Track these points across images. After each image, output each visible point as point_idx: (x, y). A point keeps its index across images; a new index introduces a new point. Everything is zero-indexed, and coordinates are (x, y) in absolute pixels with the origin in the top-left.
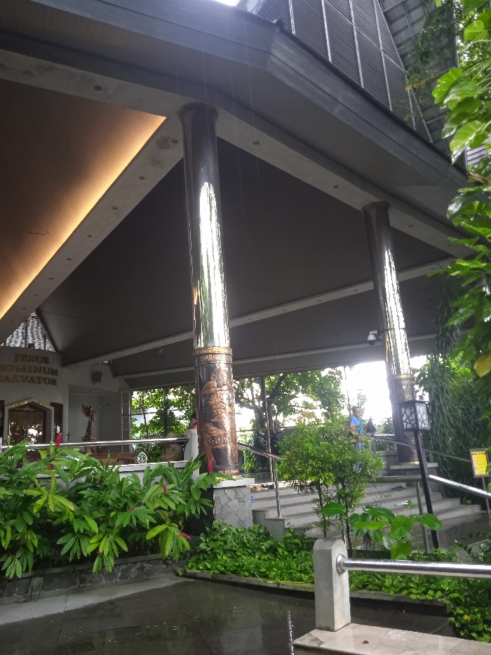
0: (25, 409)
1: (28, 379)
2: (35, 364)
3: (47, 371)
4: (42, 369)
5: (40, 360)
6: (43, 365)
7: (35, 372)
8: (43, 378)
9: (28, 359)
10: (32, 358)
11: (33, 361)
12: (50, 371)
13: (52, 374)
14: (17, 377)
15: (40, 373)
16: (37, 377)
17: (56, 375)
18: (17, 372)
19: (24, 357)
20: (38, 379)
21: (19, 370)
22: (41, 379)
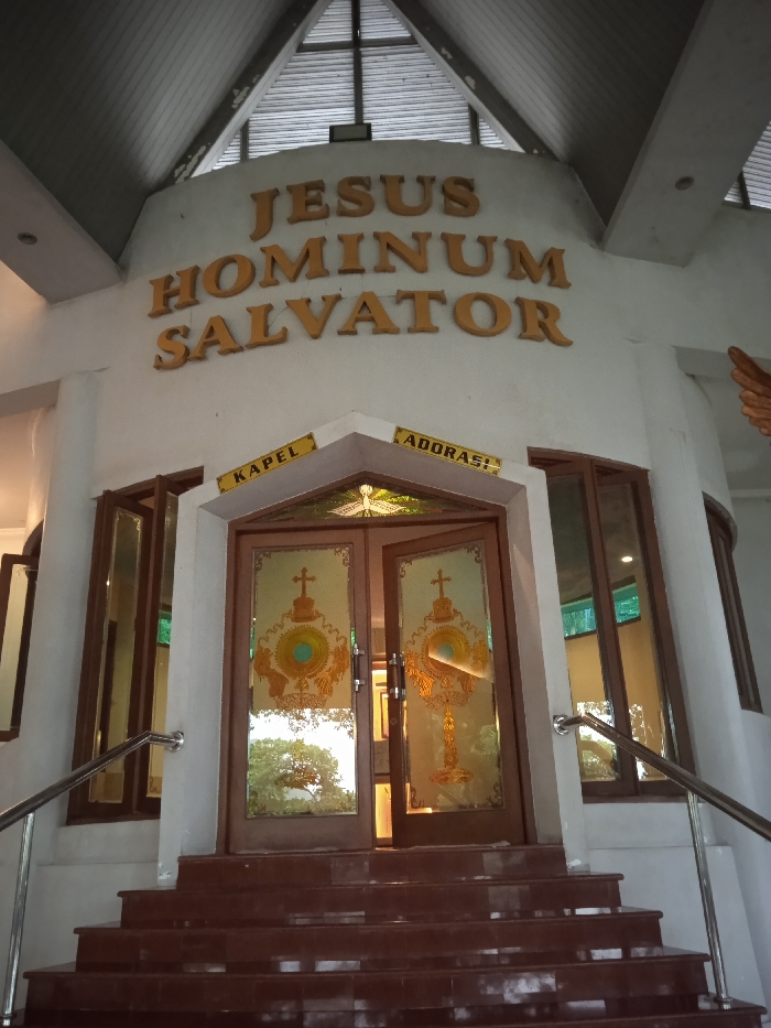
1: (341, 315)
2: (381, 220)
3: (471, 254)
4: (435, 249)
5: (410, 195)
6: (436, 222)
7: (384, 268)
8: (439, 297)
9: (330, 198)
10: (356, 194)
11: (366, 208)
12: (500, 254)
13: (513, 275)
14: (272, 316)
15: (422, 270)
16: (403, 297)
17: (550, 284)
18: (265, 284)
19: (308, 199)
20: (406, 305)
21: (279, 275)
22: (435, 307)
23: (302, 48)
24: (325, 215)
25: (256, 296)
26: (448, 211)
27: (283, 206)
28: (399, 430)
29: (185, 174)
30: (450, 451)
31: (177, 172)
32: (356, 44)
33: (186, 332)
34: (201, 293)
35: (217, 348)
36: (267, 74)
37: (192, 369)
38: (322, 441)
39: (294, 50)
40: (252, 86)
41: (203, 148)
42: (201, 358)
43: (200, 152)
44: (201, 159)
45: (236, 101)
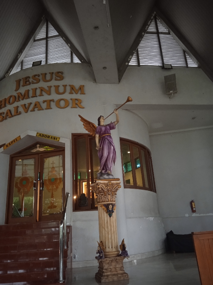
0: (34, 151)
2: (42, 84)
3: (61, 89)
4: (53, 89)
6: (54, 83)
7: (41, 95)
8: (53, 101)
9: (31, 80)
10: (36, 78)
11: (38, 81)
12: (68, 88)
13: (71, 93)
14: (19, 108)
15: (50, 94)
16: (44, 102)
17: (80, 94)
18: (17, 101)
19: (26, 81)
20: (46, 103)
21: (20, 99)
22: (52, 103)
23: (35, 41)
24: (30, 84)
25: (16, 104)
26: (56, 80)
27: (22, 83)
28: (37, 133)
29: (7, 75)
30: (49, 137)
31: (6, 75)
32: (47, 38)
33: (4, 113)
34: (7, 105)
35: (8, 117)
36: (26, 49)
37: (4, 121)
38: (22, 137)
39: (33, 42)
40: (22, 52)
41: (11, 69)
42: (6, 119)
43: (11, 70)
44: (11, 71)
45: (19, 57)
